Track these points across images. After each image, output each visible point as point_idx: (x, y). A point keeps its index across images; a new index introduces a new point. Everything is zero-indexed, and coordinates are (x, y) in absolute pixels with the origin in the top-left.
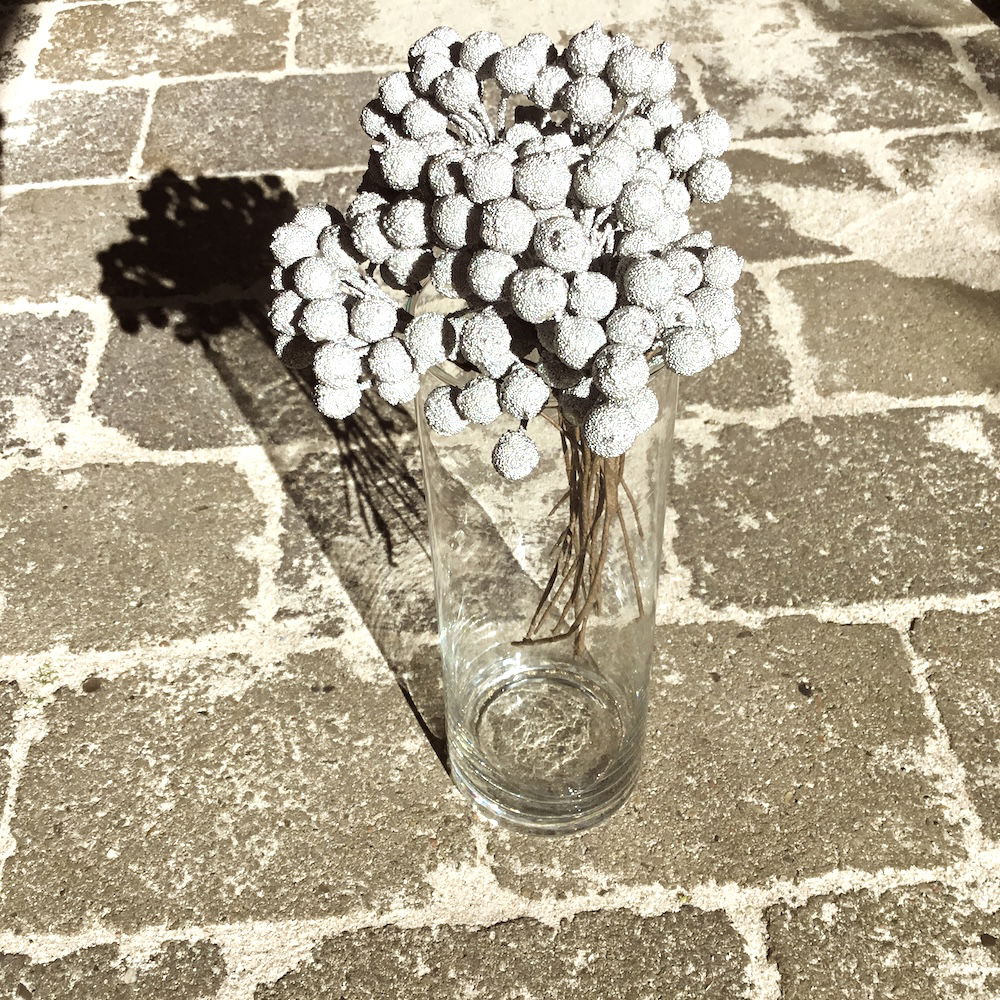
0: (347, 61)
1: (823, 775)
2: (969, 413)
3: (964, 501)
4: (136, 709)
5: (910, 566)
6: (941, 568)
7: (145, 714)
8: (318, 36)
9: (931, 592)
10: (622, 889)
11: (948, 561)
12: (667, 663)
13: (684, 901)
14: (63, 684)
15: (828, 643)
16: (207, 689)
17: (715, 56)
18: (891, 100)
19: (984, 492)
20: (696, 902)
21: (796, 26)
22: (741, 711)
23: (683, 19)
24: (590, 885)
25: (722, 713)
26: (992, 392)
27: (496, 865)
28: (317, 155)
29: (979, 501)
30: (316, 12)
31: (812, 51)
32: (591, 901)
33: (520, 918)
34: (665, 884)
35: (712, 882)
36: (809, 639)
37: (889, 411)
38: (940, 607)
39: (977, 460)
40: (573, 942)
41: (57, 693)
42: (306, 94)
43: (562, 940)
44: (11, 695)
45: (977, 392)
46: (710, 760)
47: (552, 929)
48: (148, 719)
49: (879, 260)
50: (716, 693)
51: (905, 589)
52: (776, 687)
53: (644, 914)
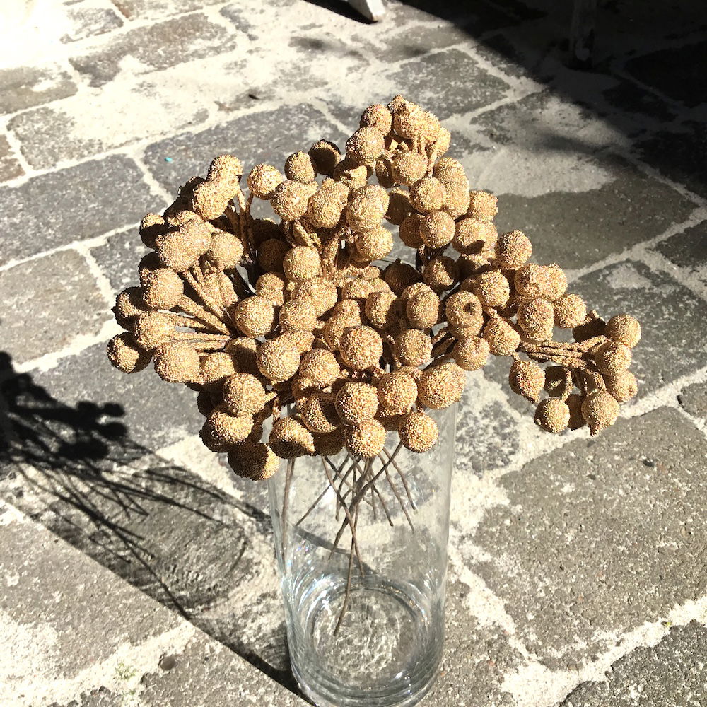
0: (71, 157)
1: (693, 511)
2: (624, 265)
3: (657, 318)
4: (215, 666)
5: (654, 365)
6: (671, 361)
7: (224, 667)
8: (37, 145)
9: (676, 377)
10: (627, 636)
11: (672, 355)
12: (558, 480)
13: (669, 626)
14: (143, 673)
15: (642, 430)
16: (260, 628)
17: (330, 94)
18: (455, 95)
19: (664, 308)
20: (677, 623)
21: (368, 64)
22: (621, 492)
23: (293, 76)
24: (607, 643)
25: (610, 498)
26: (628, 249)
27: (541, 658)
28: (90, 226)
29: (664, 315)
30: (25, 130)
31: (388, 77)
32: (614, 654)
33: (580, 686)
34: (651, 620)
35: (677, 606)
36: (629, 431)
37: (579, 279)
38: (687, 384)
39: (647, 291)
40: (623, 684)
41: (142, 681)
42: (53, 187)
43: (615, 686)
44: (107, 699)
45: (620, 252)
46: (624, 530)
47: (604, 683)
48: (229, 669)
49: (512, 192)
50: (598, 486)
51: (661, 381)
52: (631, 469)
53: (652, 646)
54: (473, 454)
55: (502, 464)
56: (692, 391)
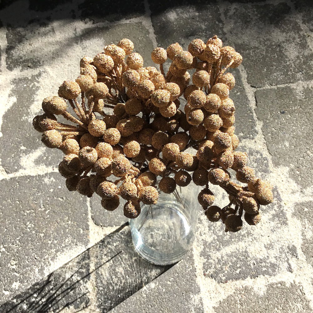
54: (257, 170)
55: (266, 161)
56: (251, 81)
